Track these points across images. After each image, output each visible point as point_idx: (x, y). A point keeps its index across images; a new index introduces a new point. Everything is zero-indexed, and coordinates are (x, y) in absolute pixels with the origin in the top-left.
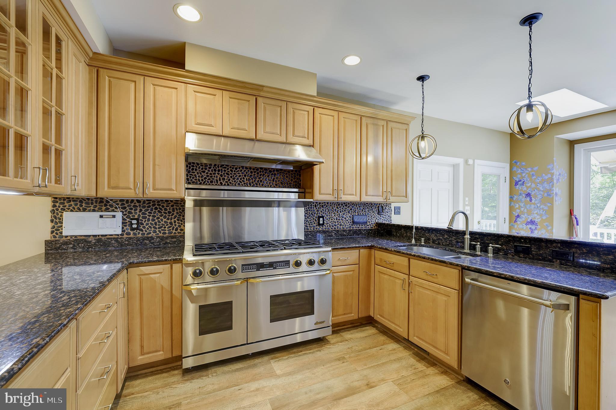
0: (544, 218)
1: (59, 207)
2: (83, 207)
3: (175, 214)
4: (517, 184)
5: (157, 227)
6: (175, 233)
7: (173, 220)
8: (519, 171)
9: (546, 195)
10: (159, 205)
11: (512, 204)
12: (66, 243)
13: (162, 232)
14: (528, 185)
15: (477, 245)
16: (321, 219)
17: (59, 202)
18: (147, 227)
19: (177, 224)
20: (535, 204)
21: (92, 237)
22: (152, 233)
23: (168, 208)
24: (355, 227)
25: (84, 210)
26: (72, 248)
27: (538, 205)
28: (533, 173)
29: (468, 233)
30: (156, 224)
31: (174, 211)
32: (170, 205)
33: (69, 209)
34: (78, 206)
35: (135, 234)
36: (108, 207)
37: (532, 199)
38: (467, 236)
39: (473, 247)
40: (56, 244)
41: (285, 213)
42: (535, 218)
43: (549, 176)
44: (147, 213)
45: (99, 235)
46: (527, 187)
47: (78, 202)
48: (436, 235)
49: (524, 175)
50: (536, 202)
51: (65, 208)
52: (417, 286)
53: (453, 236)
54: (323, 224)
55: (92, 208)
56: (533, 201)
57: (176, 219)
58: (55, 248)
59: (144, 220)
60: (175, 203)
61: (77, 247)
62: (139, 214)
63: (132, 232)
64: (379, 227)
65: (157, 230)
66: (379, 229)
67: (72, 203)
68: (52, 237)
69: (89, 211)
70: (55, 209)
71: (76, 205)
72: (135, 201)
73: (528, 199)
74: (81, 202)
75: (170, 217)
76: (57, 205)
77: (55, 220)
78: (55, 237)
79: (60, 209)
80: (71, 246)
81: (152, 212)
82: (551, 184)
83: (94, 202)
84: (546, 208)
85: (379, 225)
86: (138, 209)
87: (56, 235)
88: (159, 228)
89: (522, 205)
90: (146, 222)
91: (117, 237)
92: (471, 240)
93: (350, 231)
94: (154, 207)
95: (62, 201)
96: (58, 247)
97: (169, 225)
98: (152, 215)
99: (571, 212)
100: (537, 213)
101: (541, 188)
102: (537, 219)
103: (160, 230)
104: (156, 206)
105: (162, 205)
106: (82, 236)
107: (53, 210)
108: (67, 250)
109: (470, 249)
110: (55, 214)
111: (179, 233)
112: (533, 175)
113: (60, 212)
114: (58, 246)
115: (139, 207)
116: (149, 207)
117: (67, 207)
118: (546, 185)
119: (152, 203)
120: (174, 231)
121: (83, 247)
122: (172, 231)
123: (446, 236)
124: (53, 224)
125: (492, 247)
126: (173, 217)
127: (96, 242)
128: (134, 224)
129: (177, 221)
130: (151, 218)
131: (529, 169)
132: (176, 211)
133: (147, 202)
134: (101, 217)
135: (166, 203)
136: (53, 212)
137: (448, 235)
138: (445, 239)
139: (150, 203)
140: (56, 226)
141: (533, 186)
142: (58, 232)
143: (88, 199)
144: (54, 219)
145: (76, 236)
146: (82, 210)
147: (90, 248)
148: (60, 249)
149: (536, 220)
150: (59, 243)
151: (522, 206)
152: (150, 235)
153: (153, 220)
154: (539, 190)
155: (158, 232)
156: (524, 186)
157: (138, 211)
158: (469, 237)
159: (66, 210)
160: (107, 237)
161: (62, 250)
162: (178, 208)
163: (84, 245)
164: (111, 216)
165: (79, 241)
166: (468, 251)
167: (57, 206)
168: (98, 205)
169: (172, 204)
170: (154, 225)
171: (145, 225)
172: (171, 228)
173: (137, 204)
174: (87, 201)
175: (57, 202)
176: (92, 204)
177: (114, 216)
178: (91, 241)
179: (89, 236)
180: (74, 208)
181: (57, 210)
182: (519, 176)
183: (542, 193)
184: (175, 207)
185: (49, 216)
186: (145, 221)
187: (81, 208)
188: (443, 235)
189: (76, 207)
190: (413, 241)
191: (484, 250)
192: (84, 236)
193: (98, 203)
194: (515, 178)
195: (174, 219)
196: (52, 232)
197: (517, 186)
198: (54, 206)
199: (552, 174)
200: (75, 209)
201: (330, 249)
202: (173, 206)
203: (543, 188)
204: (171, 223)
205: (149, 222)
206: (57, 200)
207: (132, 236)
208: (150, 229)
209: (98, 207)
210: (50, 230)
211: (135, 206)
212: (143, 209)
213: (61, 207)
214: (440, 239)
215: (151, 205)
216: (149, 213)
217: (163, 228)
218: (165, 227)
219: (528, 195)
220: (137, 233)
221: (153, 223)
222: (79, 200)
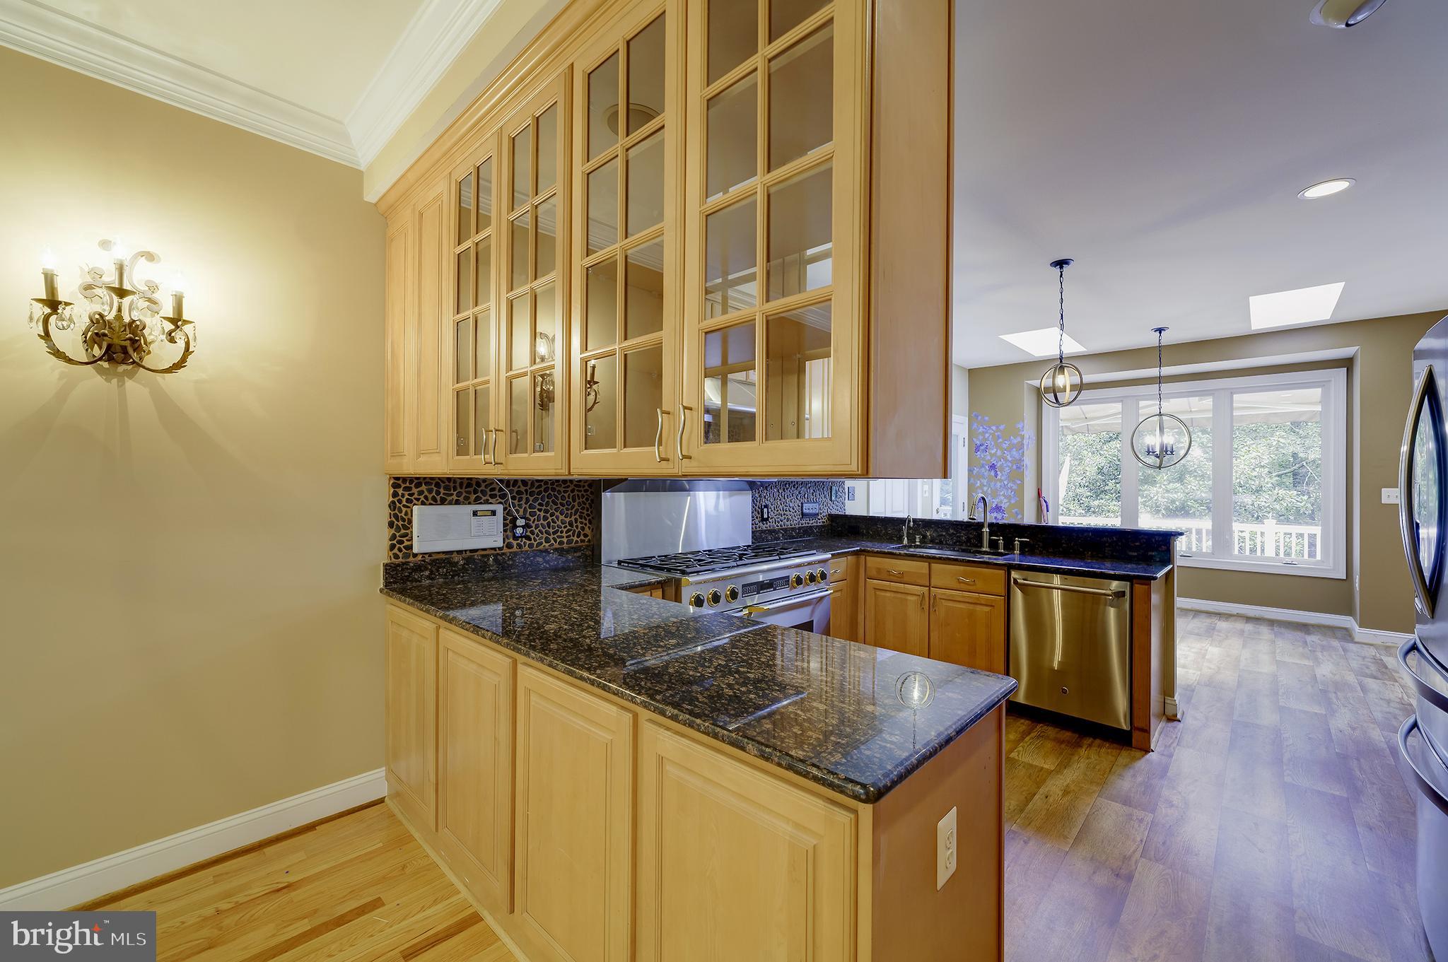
0: (1013, 502)
1: (403, 496)
2: (441, 495)
3: (577, 507)
4: (977, 450)
5: (551, 531)
6: (577, 542)
7: (573, 519)
8: (981, 430)
9: (1015, 467)
10: (553, 490)
11: (972, 481)
12: (419, 568)
13: (558, 540)
14: (993, 452)
15: (999, 540)
16: (765, 510)
17: (403, 486)
18: (537, 531)
19: (580, 525)
20: (1001, 481)
21: (455, 554)
22: (544, 544)
23: (566, 495)
24: (805, 523)
25: (443, 502)
26: (429, 577)
27: (1006, 483)
28: (999, 433)
29: (986, 525)
30: (549, 524)
31: (574, 501)
32: (569, 489)
33: (418, 500)
34: (434, 494)
35: (519, 546)
36: (479, 494)
37: (998, 473)
38: (986, 530)
39: (993, 544)
40: (403, 570)
41: (728, 500)
42: (1001, 502)
43: (1019, 439)
44: (536, 504)
45: (466, 551)
46: (992, 455)
47: (433, 486)
48: (936, 531)
49: (987, 435)
50: (1003, 478)
51: (412, 498)
52: (943, 601)
53: (963, 530)
54: (767, 519)
55: (455, 497)
56: (999, 477)
57: (577, 516)
58: (401, 579)
59: (532, 519)
60: (576, 486)
61: (436, 576)
62: (525, 508)
63: (515, 543)
64: (832, 521)
65: (551, 537)
66: (834, 524)
67: (424, 487)
68: (392, 557)
69: (450, 503)
70: (396, 500)
71: (430, 491)
72: (520, 483)
73: (993, 473)
74: (438, 485)
75: (569, 512)
76: (400, 491)
77: (396, 522)
78: (396, 556)
79: (404, 500)
80: (427, 573)
81: (544, 503)
82: (1021, 451)
83: (458, 485)
84: (1015, 487)
85: (832, 518)
86: (524, 496)
87: (398, 553)
88: (554, 533)
89: (985, 482)
90: (536, 522)
91: (493, 552)
92: (991, 534)
93: (800, 528)
94: (546, 494)
95: (408, 484)
96: (406, 576)
97: (569, 527)
98: (543, 508)
99: (1039, 494)
100: (1004, 495)
101: (1009, 458)
102: (1004, 505)
103: (555, 536)
104: (550, 491)
105: (557, 489)
106: (439, 553)
107: (393, 502)
108: (420, 582)
109: (989, 547)
110: (396, 511)
111: (582, 541)
112: (999, 437)
113: (404, 506)
114: (406, 574)
115: (525, 494)
116: (539, 493)
117: (416, 496)
118: (1014, 452)
119: (544, 487)
120: (575, 538)
121: (446, 575)
122: (572, 537)
123: (951, 531)
124: (393, 531)
125: (1019, 541)
126: (573, 511)
127: (465, 564)
128: (519, 527)
129: (579, 520)
130: (542, 514)
131: (994, 428)
132: (577, 501)
133: (537, 484)
134: (475, 514)
135: (563, 486)
136: (392, 506)
137: (954, 529)
138: (950, 535)
139: (540, 486)
140: (398, 534)
141: (999, 453)
142: (402, 546)
143: (449, 479)
144: (394, 520)
145: (430, 554)
146: (439, 502)
147: (457, 575)
148: (410, 581)
149: (1002, 505)
150: (407, 569)
151: (985, 484)
152: (541, 547)
153: (545, 518)
154: (1006, 460)
155: (552, 542)
156: (987, 453)
157: (523, 502)
158: (988, 530)
159: (415, 501)
160: (477, 553)
161: (412, 581)
162: (580, 494)
163: (447, 570)
164: (489, 513)
165: (439, 563)
166: (988, 550)
167: (400, 494)
168: (463, 490)
169: (572, 487)
170: (547, 529)
171: (533, 529)
172: (571, 533)
173: (523, 489)
174: (447, 484)
175: (399, 486)
176: (455, 489)
177: (494, 513)
178: (458, 562)
179: (451, 552)
180: (426, 498)
181: (400, 501)
182: (981, 437)
183: (1010, 464)
184: (576, 493)
185: (384, 514)
186: (534, 520)
187: (438, 498)
188: (947, 530)
189: (430, 496)
190: (905, 541)
191: (1009, 547)
192: (443, 552)
193: (464, 488)
194: (975, 439)
195: (575, 515)
196: (392, 547)
197: (978, 453)
198: (395, 495)
199: (1023, 437)
200: (427, 500)
201: (828, 555)
202: (573, 491)
203: (1011, 457)
204: (571, 524)
205: (540, 523)
206: (400, 482)
207: (515, 549)
208: (541, 535)
209: (464, 494)
210: (387, 543)
211: (519, 493)
212: (531, 499)
213: (407, 496)
214: (942, 535)
215: (542, 489)
216: (540, 504)
217: (559, 534)
218: (562, 532)
219: (993, 467)
220: (522, 543)
221: (545, 523)
222: (434, 482)
